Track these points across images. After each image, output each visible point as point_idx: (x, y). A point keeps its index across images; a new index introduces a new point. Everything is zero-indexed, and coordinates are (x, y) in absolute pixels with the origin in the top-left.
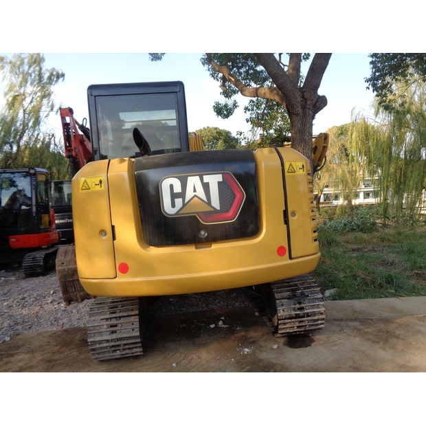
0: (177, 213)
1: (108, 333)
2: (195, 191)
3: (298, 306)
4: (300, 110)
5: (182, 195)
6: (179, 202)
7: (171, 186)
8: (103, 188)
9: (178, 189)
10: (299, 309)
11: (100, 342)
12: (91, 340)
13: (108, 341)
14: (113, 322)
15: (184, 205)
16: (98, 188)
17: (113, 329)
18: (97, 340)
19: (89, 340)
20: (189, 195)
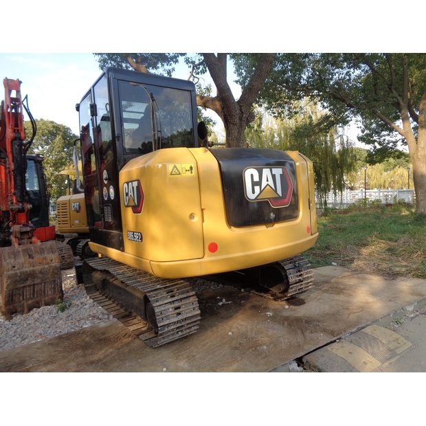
0: (256, 199)
1: (175, 315)
2: (267, 181)
3: (299, 274)
4: (237, 121)
5: (259, 184)
6: (257, 189)
7: (252, 176)
8: (193, 174)
9: (256, 179)
10: (300, 276)
11: (168, 325)
12: (162, 324)
13: (174, 323)
14: (177, 304)
15: (261, 192)
16: (188, 173)
17: (178, 311)
18: (166, 323)
19: (159, 325)
20: (264, 183)
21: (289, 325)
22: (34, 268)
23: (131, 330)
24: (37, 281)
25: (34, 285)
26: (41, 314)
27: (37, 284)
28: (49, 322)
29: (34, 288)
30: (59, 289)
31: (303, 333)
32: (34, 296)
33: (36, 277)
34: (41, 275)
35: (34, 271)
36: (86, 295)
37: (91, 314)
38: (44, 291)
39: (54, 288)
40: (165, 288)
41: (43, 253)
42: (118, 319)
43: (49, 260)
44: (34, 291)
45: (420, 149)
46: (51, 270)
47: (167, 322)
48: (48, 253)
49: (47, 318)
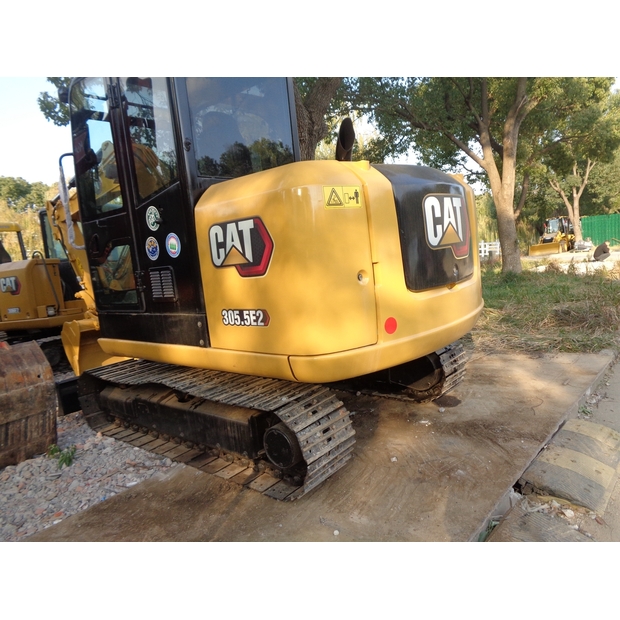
1: (326, 442)
2: (449, 217)
5: (441, 221)
6: (439, 228)
7: (433, 207)
8: (360, 205)
10: (454, 362)
11: (319, 460)
12: (311, 460)
14: (324, 425)
16: (353, 203)
17: (328, 435)
18: (317, 457)
19: (309, 462)
20: (446, 221)
21: (467, 434)
22: (9, 394)
23: (227, 477)
24: (13, 416)
25: (8, 424)
26: (28, 475)
27: (13, 422)
28: (51, 486)
29: (7, 429)
30: (52, 426)
31: (495, 443)
32: (6, 444)
33: (13, 409)
34: (20, 405)
35: (8, 399)
36: (89, 431)
37: (127, 461)
38: (26, 433)
39: (43, 426)
40: (297, 400)
41: (21, 364)
42: (187, 463)
43: (34, 377)
44: (7, 434)
45: (505, 186)
46: (40, 394)
47: (318, 455)
48: (31, 364)
49: (42, 479)
